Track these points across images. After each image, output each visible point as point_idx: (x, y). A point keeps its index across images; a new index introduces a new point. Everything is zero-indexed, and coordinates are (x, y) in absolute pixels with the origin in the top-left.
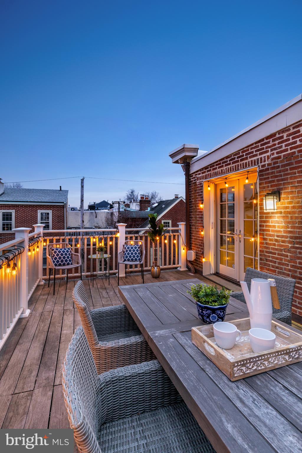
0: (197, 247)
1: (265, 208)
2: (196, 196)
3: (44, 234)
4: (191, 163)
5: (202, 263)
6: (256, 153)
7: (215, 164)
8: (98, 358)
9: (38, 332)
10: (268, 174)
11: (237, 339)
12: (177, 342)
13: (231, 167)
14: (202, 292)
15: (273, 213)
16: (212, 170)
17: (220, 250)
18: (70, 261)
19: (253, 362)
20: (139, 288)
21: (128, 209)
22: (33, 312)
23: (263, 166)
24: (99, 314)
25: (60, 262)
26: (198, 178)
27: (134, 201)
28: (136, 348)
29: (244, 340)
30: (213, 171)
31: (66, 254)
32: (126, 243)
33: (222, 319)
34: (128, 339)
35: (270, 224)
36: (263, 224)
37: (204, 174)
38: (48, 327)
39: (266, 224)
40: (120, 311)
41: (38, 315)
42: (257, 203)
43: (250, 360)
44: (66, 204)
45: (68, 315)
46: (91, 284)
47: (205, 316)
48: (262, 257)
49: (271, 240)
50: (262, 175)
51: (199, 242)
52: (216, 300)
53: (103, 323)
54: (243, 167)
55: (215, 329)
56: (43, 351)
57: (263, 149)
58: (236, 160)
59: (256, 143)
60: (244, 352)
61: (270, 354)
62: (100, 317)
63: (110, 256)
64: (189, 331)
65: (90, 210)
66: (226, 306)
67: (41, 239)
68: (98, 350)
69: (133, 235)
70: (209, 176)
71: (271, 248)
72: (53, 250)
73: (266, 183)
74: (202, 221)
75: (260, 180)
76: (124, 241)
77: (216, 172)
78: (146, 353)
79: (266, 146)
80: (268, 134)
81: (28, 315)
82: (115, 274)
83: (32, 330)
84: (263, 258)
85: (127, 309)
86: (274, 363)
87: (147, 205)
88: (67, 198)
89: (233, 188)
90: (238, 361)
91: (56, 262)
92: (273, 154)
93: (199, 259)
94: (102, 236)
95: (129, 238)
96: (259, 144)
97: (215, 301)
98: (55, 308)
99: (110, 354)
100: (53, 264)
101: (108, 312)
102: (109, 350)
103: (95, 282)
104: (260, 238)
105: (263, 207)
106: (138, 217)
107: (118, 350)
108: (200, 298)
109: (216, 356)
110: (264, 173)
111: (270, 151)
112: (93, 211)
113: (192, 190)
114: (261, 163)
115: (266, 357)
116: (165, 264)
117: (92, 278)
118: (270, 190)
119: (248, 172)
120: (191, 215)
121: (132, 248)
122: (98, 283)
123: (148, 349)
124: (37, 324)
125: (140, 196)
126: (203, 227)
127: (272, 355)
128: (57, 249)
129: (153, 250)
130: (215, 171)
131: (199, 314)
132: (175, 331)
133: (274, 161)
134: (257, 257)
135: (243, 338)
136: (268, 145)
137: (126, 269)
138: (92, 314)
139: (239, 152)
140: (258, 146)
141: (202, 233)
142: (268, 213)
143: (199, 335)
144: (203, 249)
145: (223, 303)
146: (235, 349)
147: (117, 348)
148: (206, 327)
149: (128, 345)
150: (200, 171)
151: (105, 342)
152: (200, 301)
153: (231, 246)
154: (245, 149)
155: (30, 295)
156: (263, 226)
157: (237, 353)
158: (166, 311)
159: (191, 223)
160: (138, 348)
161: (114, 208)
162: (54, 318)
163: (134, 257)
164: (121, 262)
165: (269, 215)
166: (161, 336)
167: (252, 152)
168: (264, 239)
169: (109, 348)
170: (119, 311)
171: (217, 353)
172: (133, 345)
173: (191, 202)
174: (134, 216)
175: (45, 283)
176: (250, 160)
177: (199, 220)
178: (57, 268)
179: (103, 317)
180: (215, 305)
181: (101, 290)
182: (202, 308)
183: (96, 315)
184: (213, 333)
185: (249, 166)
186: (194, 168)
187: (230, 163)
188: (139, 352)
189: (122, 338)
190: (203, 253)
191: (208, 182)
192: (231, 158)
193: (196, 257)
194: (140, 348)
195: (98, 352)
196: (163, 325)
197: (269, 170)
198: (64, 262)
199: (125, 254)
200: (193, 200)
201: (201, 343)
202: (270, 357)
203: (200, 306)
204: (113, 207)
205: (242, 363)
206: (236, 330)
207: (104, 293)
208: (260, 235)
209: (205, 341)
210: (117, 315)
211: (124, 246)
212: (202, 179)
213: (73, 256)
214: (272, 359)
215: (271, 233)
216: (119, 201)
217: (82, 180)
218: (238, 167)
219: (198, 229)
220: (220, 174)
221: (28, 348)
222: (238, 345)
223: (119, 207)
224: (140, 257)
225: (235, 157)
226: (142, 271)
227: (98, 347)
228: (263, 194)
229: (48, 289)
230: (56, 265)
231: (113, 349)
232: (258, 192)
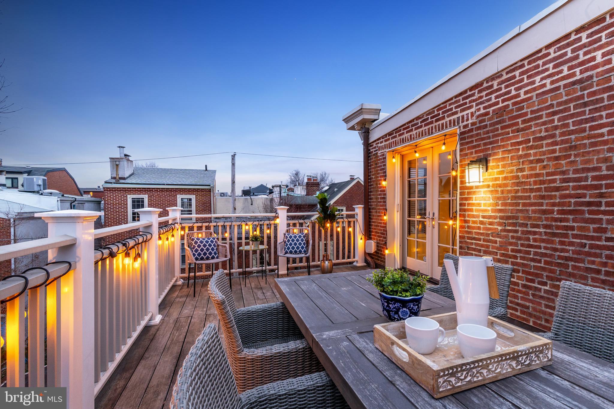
0: (379, 236)
1: (467, 181)
2: (377, 170)
3: (182, 219)
4: (371, 129)
5: (384, 255)
6: (456, 110)
7: (402, 128)
8: (242, 372)
9: (171, 343)
10: (472, 136)
11: (440, 340)
12: (353, 346)
13: (422, 131)
14: (388, 278)
15: (477, 187)
16: (397, 136)
17: (408, 239)
18: (215, 253)
19: (466, 370)
20: (302, 280)
21: (291, 194)
22: (166, 318)
23: (465, 127)
24: (248, 314)
25: (202, 255)
26: (379, 148)
27: (299, 184)
28: (296, 357)
29: (449, 342)
30: (399, 138)
31: (210, 245)
32: (287, 231)
33: (416, 314)
34: (284, 345)
35: (474, 202)
36: (464, 202)
37: (388, 143)
38: (184, 337)
39: (468, 202)
40: (277, 310)
41: (171, 321)
42: (456, 176)
43: (462, 368)
44: (214, 187)
45: (211, 320)
46: (243, 283)
47: (392, 311)
48: (462, 245)
49: (474, 222)
50: (464, 139)
51: (381, 230)
52: (408, 288)
53: (253, 326)
54: (439, 130)
55: (407, 326)
56: (176, 367)
57: (466, 103)
58: (430, 120)
59: (456, 97)
60: (450, 358)
61: (490, 358)
62: (248, 318)
63: (267, 247)
64: (370, 331)
65: (245, 196)
66: (422, 297)
67: (178, 226)
68: (243, 361)
69: (296, 221)
70: (393, 143)
71: (475, 232)
72: (193, 240)
73: (469, 148)
74: (385, 202)
75: (461, 145)
76: (285, 228)
77: (403, 139)
78: (310, 364)
79: (470, 99)
80: (473, 83)
81: (158, 322)
82: (273, 270)
83: (163, 340)
84: (464, 245)
85: (286, 307)
86: (497, 372)
87: (315, 188)
88: (214, 179)
89: (425, 159)
90: (444, 369)
91: (196, 256)
92: (479, 110)
93: (381, 251)
94: (257, 223)
95: (291, 225)
96: (461, 98)
97: (406, 291)
98: (195, 313)
99: (259, 366)
100: (194, 258)
101: (259, 312)
102: (258, 360)
103: (247, 281)
104: (461, 220)
105: (465, 181)
106: (304, 203)
107: (271, 359)
108: (385, 287)
109: (411, 363)
110: (466, 135)
111: (474, 106)
112: (249, 197)
113: (371, 164)
114: (462, 122)
115: (485, 363)
116: (338, 258)
117: (244, 276)
118: (474, 158)
119: (445, 136)
120: (370, 195)
121: (295, 237)
122: (252, 282)
123: (314, 359)
124: (170, 333)
125: (307, 177)
126: (386, 210)
127: (493, 361)
128: (198, 239)
129: (322, 244)
130: (402, 137)
131: (384, 309)
132: (350, 332)
133: (480, 119)
134: (456, 246)
135: (446, 339)
136: (472, 98)
137: (288, 264)
138: (238, 314)
139: (434, 110)
140: (459, 101)
141: (385, 218)
142: (471, 188)
143: (384, 334)
144: (385, 238)
145: (418, 293)
146: (436, 354)
147: (269, 357)
148: (394, 325)
149: (284, 353)
150: (383, 138)
151: (252, 349)
152: (385, 290)
153: (421, 235)
154: (442, 106)
155: (162, 297)
156: (464, 205)
157: (440, 359)
158: (338, 308)
159: (371, 205)
160: (299, 357)
161: (275, 193)
162: (193, 325)
163: (298, 248)
164: (281, 255)
165: (472, 190)
166: (330, 338)
167: (451, 109)
168: (466, 222)
169: (257, 357)
170: (274, 311)
171: (412, 359)
172: (292, 353)
173: (371, 179)
174: (299, 202)
175: (183, 283)
176: (447, 119)
177: (381, 202)
178: (198, 262)
179: (253, 318)
180: (406, 296)
181: (255, 291)
182: (388, 300)
183: (243, 316)
184: (404, 333)
185: (446, 127)
186: (375, 135)
187: (422, 125)
188: (301, 362)
189: (276, 344)
190: (386, 243)
191: (393, 151)
192: (422, 119)
193: (377, 249)
194: (301, 357)
195: (243, 363)
196: (333, 324)
197: (473, 132)
198: (208, 255)
199: (287, 245)
200: (373, 177)
201: (387, 346)
202: (490, 364)
203: (385, 298)
204: (273, 192)
205: (451, 371)
206: (438, 327)
207: (259, 294)
208: (460, 216)
209: (393, 343)
210: (272, 316)
211: (285, 234)
212: (385, 148)
213: (220, 247)
214: (493, 366)
215: (474, 213)
216: (280, 184)
217: (233, 157)
218: (432, 129)
219: (379, 212)
220: (408, 140)
221: (156, 363)
222: (440, 349)
223: (280, 192)
224: (306, 248)
225: (428, 118)
226: (309, 267)
227: (242, 356)
228: (465, 163)
229: (187, 290)
230: (197, 259)
231: (263, 359)
232: (458, 160)
